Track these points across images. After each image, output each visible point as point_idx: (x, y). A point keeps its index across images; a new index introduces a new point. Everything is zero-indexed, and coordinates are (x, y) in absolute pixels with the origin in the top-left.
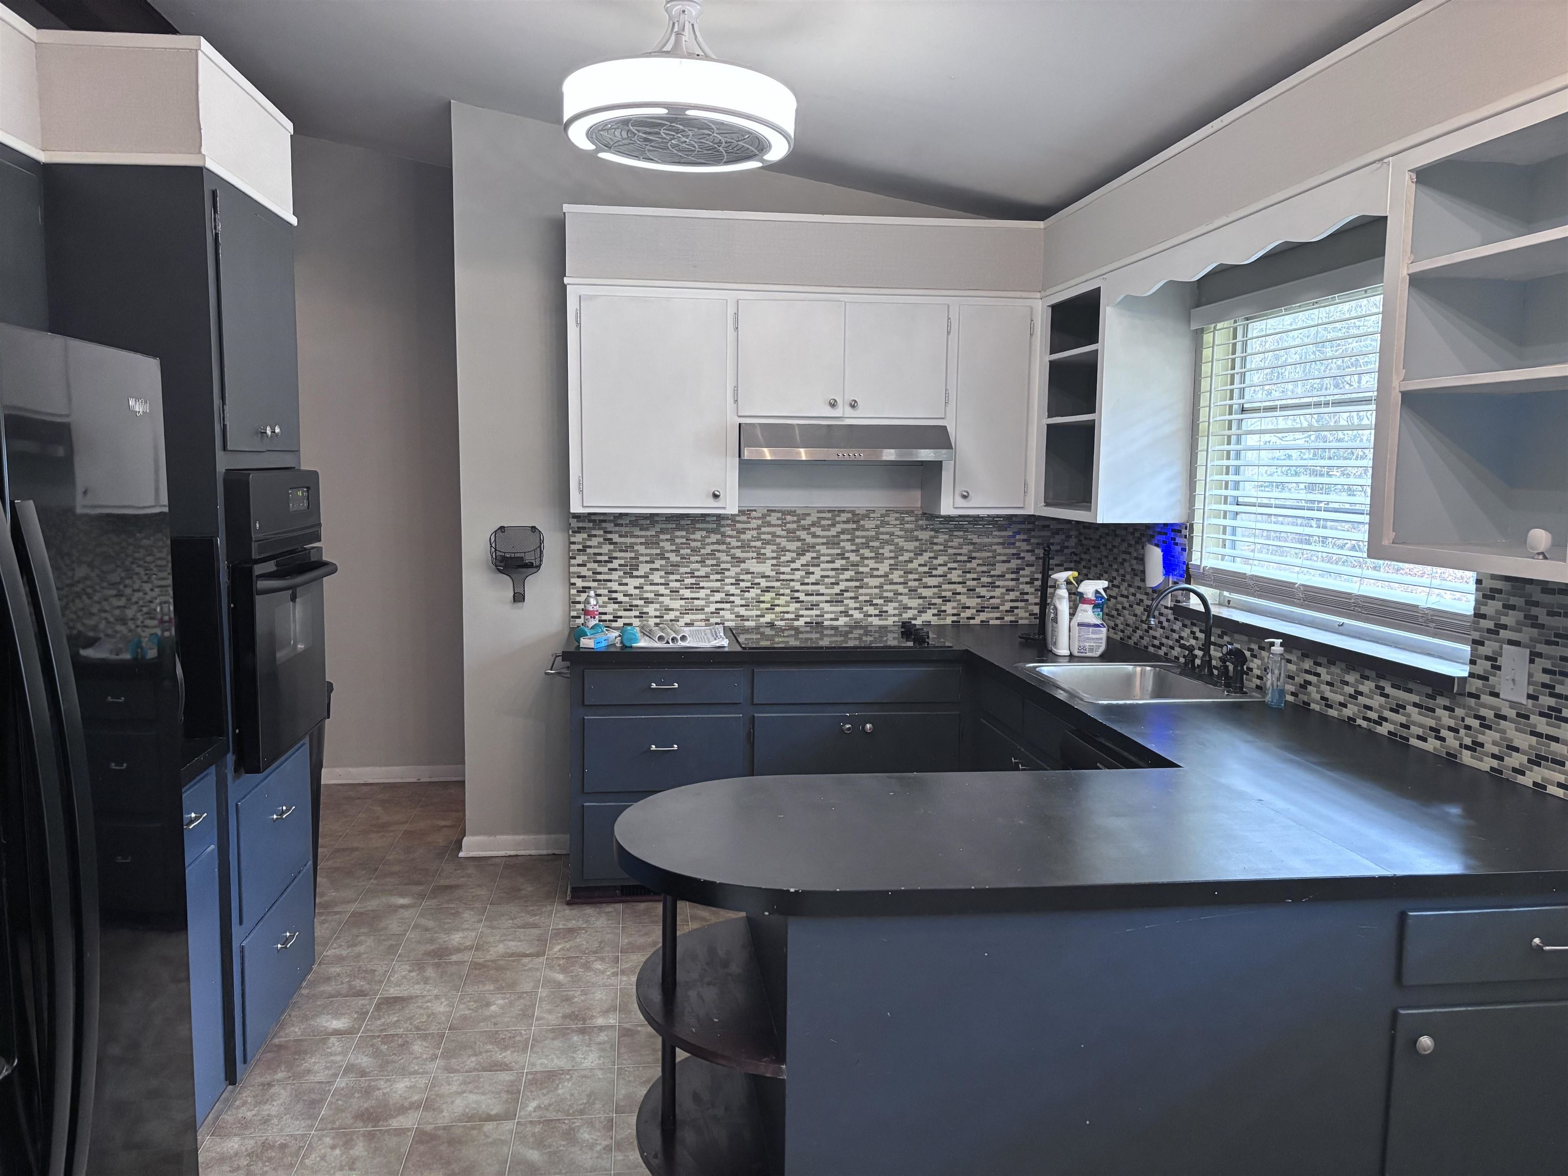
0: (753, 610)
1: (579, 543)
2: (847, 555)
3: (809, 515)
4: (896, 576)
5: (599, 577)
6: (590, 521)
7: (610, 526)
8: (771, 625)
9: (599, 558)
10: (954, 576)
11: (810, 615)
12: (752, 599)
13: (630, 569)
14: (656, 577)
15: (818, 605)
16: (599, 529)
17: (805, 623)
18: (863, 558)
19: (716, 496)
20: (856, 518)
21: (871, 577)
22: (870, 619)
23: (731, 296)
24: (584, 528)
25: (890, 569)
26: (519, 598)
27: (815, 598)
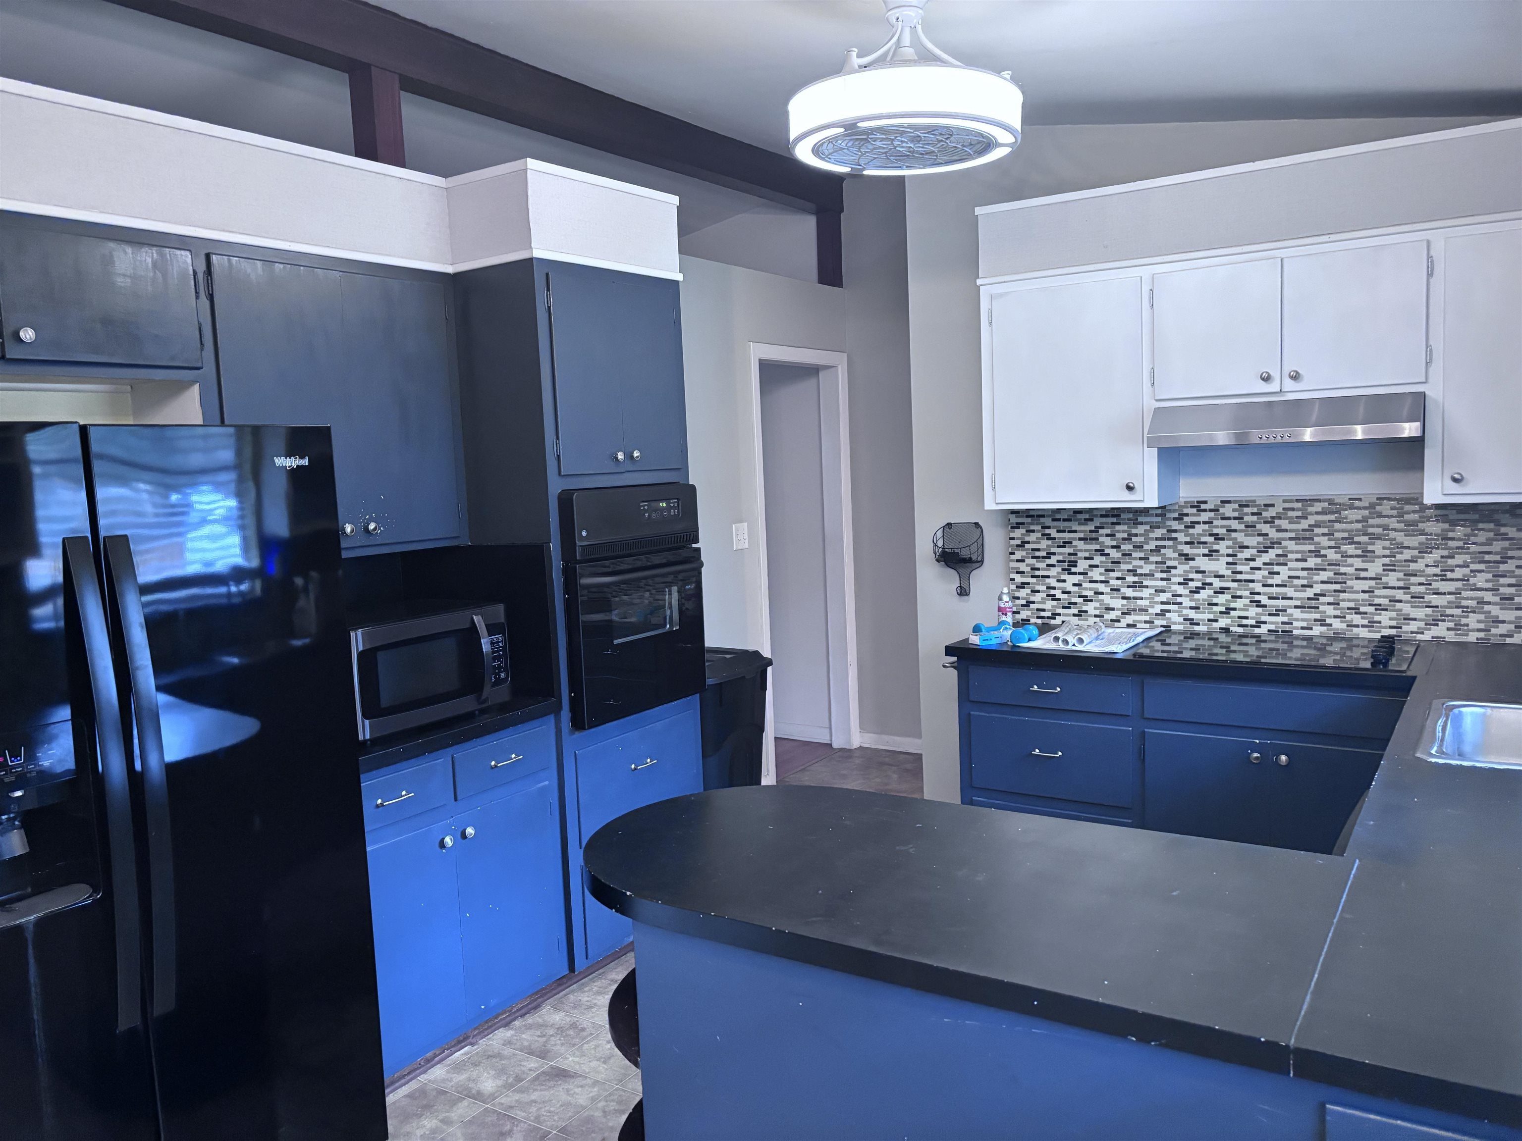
0: (1204, 613)
1: (1018, 539)
2: (1323, 552)
3: (1273, 505)
4: (1392, 579)
5: (1037, 573)
6: (1027, 516)
7: (1048, 521)
8: (1226, 630)
9: (1037, 554)
10: (1480, 580)
11: (1274, 623)
12: (1203, 600)
13: (1069, 566)
14: (1096, 574)
15: (1285, 611)
16: (1037, 524)
17: (1269, 631)
18: (1345, 556)
19: (1130, 488)
20: (1334, 507)
21: (1357, 579)
22: (1355, 630)
23: (1145, 272)
24: (1023, 524)
25: (1384, 570)
26: (963, 592)
27: (1280, 603)
